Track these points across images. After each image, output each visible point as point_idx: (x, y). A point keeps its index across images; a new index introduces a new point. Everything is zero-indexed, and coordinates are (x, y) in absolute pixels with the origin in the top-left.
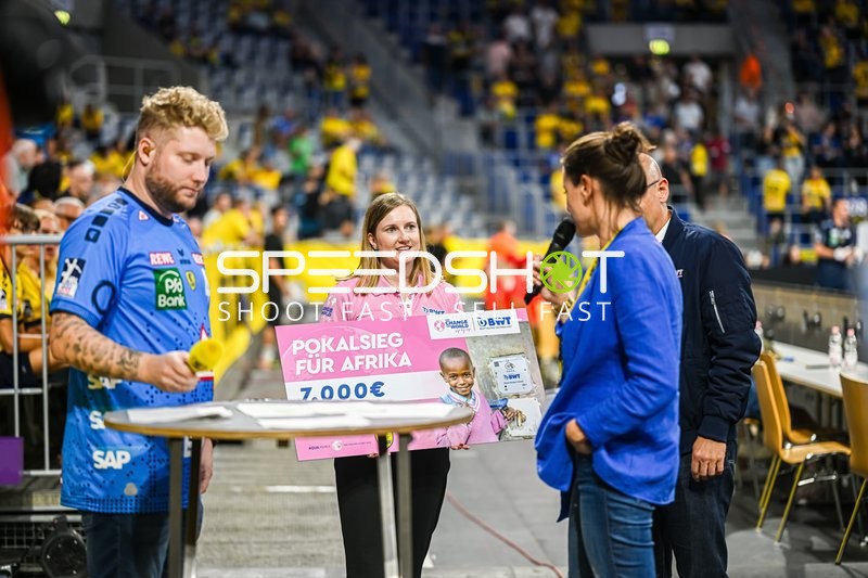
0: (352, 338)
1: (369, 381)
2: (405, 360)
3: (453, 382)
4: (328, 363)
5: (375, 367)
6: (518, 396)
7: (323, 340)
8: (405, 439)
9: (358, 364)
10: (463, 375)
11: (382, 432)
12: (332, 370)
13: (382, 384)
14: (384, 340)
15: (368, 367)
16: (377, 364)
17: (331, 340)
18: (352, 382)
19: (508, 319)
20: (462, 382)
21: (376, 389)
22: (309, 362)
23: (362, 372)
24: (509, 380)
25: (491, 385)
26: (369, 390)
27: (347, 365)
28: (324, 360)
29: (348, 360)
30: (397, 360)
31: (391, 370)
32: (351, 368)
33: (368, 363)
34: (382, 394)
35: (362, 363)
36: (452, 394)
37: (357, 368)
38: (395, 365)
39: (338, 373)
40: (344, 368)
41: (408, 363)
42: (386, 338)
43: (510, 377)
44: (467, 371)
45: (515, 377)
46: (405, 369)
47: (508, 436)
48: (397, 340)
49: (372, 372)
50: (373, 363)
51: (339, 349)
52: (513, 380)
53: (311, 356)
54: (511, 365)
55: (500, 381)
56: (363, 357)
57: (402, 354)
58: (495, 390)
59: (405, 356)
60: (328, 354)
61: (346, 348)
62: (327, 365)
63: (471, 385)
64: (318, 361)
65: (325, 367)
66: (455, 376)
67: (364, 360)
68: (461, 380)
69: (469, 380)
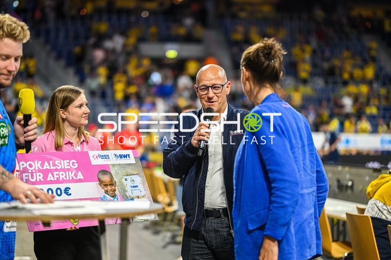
0: (51, 162)
1: (63, 187)
2: (80, 176)
3: (106, 189)
4: (40, 176)
5: (65, 179)
6: (138, 197)
7: (36, 162)
8: (125, 222)
9: (56, 177)
10: (110, 185)
11: (101, 218)
12: (42, 180)
13: (70, 189)
14: (68, 164)
15: (61, 179)
16: (66, 177)
17: (40, 162)
18: (54, 187)
19: (129, 155)
20: (110, 189)
21: (67, 190)
22: (30, 174)
23: (58, 181)
24: (133, 189)
25: (125, 191)
26: (63, 192)
27: (50, 177)
28: (38, 174)
29: (50, 175)
30: (76, 175)
31: (73, 181)
32: (52, 179)
33: (61, 177)
34: (70, 194)
35: (58, 176)
36: (106, 195)
37: (56, 179)
38: (75, 178)
39: (45, 182)
40: (49, 179)
41: (82, 177)
42: (69, 163)
43: (134, 187)
44: (112, 183)
45: (136, 187)
46: (80, 181)
47: (136, 219)
48: (75, 164)
49: (63, 181)
50: (64, 177)
51: (45, 168)
52: (135, 188)
53: (30, 171)
54: (133, 180)
55: (129, 189)
56: (58, 173)
57: (78, 172)
58: (127, 194)
59: (80, 174)
60: (40, 171)
61: (48, 167)
62: (39, 177)
63: (115, 190)
64: (35, 174)
65: (38, 178)
66: (106, 185)
67: (59, 175)
68: (109, 188)
69: (113, 187)
